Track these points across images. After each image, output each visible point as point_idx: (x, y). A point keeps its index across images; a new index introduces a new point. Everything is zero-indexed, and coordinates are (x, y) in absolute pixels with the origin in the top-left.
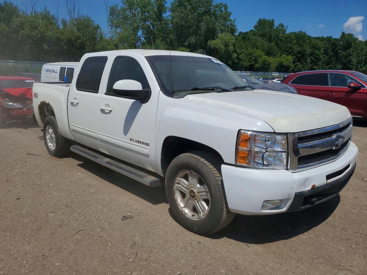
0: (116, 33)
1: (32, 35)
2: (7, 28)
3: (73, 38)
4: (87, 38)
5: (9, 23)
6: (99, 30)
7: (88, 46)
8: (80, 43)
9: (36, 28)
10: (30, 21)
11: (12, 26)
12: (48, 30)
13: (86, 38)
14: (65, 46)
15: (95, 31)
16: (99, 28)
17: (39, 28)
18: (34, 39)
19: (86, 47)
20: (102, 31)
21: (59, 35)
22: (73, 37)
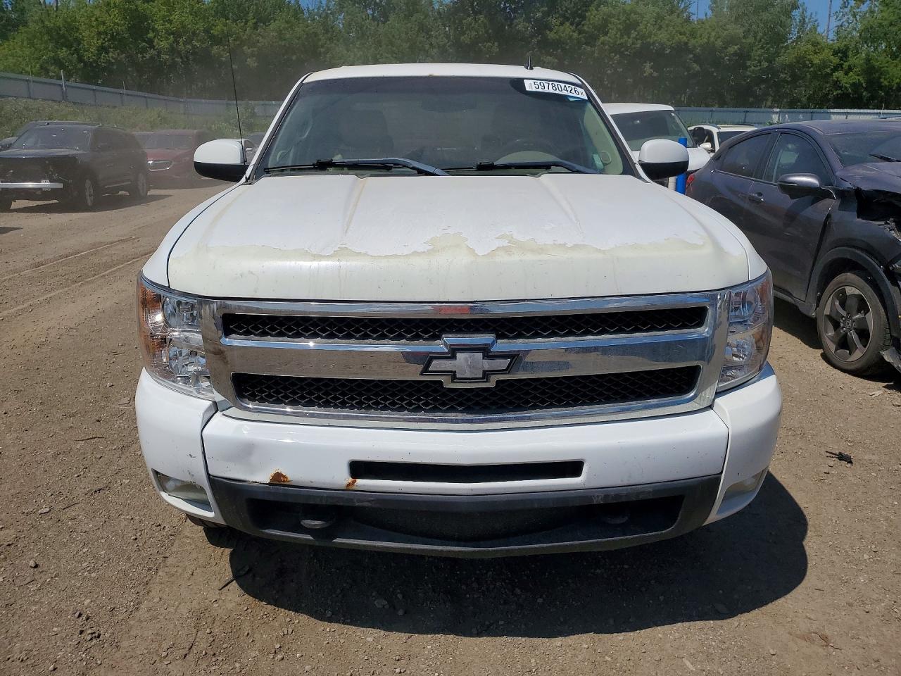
0: (854, 15)
1: (622, 43)
2: (575, 35)
3: (719, 43)
4: (758, 38)
5: (582, 21)
6: (796, 13)
7: (755, 60)
8: (735, 54)
9: (634, 25)
10: (625, 12)
11: (585, 28)
12: (660, 28)
13: (755, 37)
14: (695, 65)
15: (783, 18)
16: (797, 8)
17: (642, 27)
18: (626, 53)
19: (748, 63)
20: (808, 14)
21: (684, 39)
22: (719, 40)
